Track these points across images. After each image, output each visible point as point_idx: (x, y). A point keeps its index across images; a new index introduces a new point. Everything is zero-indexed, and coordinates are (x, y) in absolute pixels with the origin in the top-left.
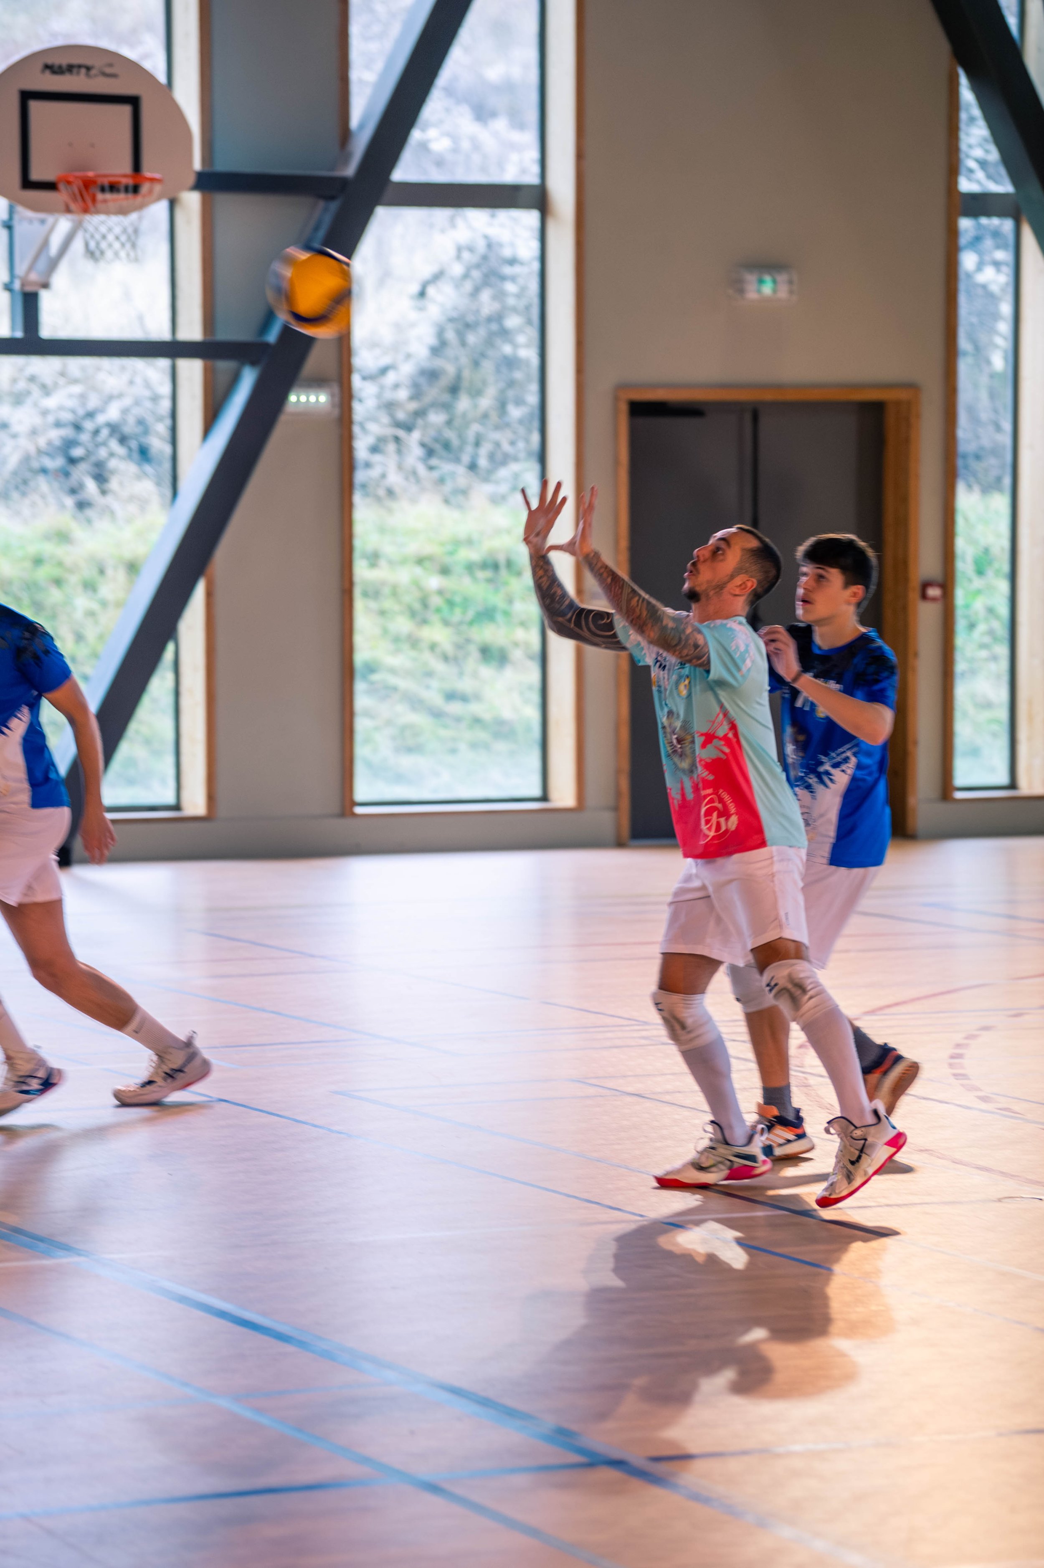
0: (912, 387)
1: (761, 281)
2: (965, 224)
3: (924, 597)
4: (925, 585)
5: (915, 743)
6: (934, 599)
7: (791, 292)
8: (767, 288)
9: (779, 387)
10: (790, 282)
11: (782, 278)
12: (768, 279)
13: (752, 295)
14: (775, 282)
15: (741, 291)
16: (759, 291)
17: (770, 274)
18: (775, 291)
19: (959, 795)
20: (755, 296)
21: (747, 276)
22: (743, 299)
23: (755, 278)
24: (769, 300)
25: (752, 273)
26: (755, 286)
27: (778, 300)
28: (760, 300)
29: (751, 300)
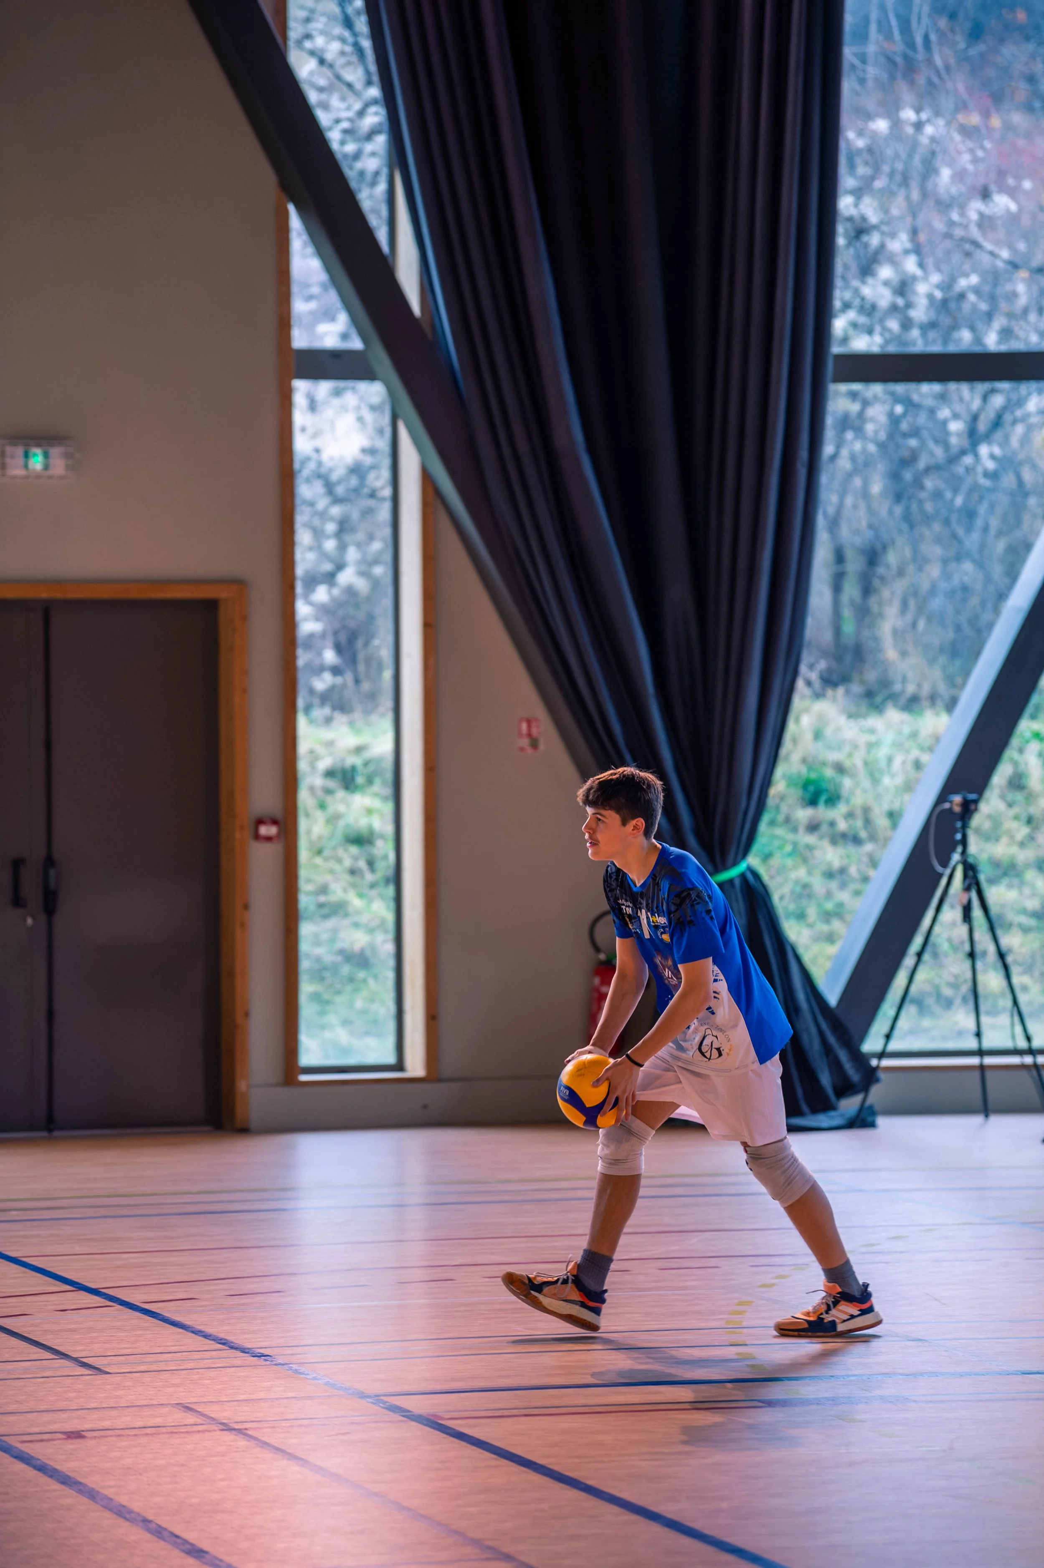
0: (239, 583)
1: (26, 455)
2: (301, 387)
3: (257, 837)
4: (260, 822)
5: (247, 1015)
6: (269, 839)
7: (68, 468)
8: (37, 461)
9: (59, 582)
10: (67, 456)
11: (57, 451)
12: (38, 451)
13: (16, 470)
14: (46, 455)
16: (26, 466)
17: (38, 445)
18: (46, 467)
19: (303, 1078)
20: (19, 472)
21: (8, 449)
22: (4, 475)
23: (20, 451)
24: (38, 476)
25: (15, 445)
26: (21, 461)
27: (50, 477)
28: (27, 477)
29: (14, 477)
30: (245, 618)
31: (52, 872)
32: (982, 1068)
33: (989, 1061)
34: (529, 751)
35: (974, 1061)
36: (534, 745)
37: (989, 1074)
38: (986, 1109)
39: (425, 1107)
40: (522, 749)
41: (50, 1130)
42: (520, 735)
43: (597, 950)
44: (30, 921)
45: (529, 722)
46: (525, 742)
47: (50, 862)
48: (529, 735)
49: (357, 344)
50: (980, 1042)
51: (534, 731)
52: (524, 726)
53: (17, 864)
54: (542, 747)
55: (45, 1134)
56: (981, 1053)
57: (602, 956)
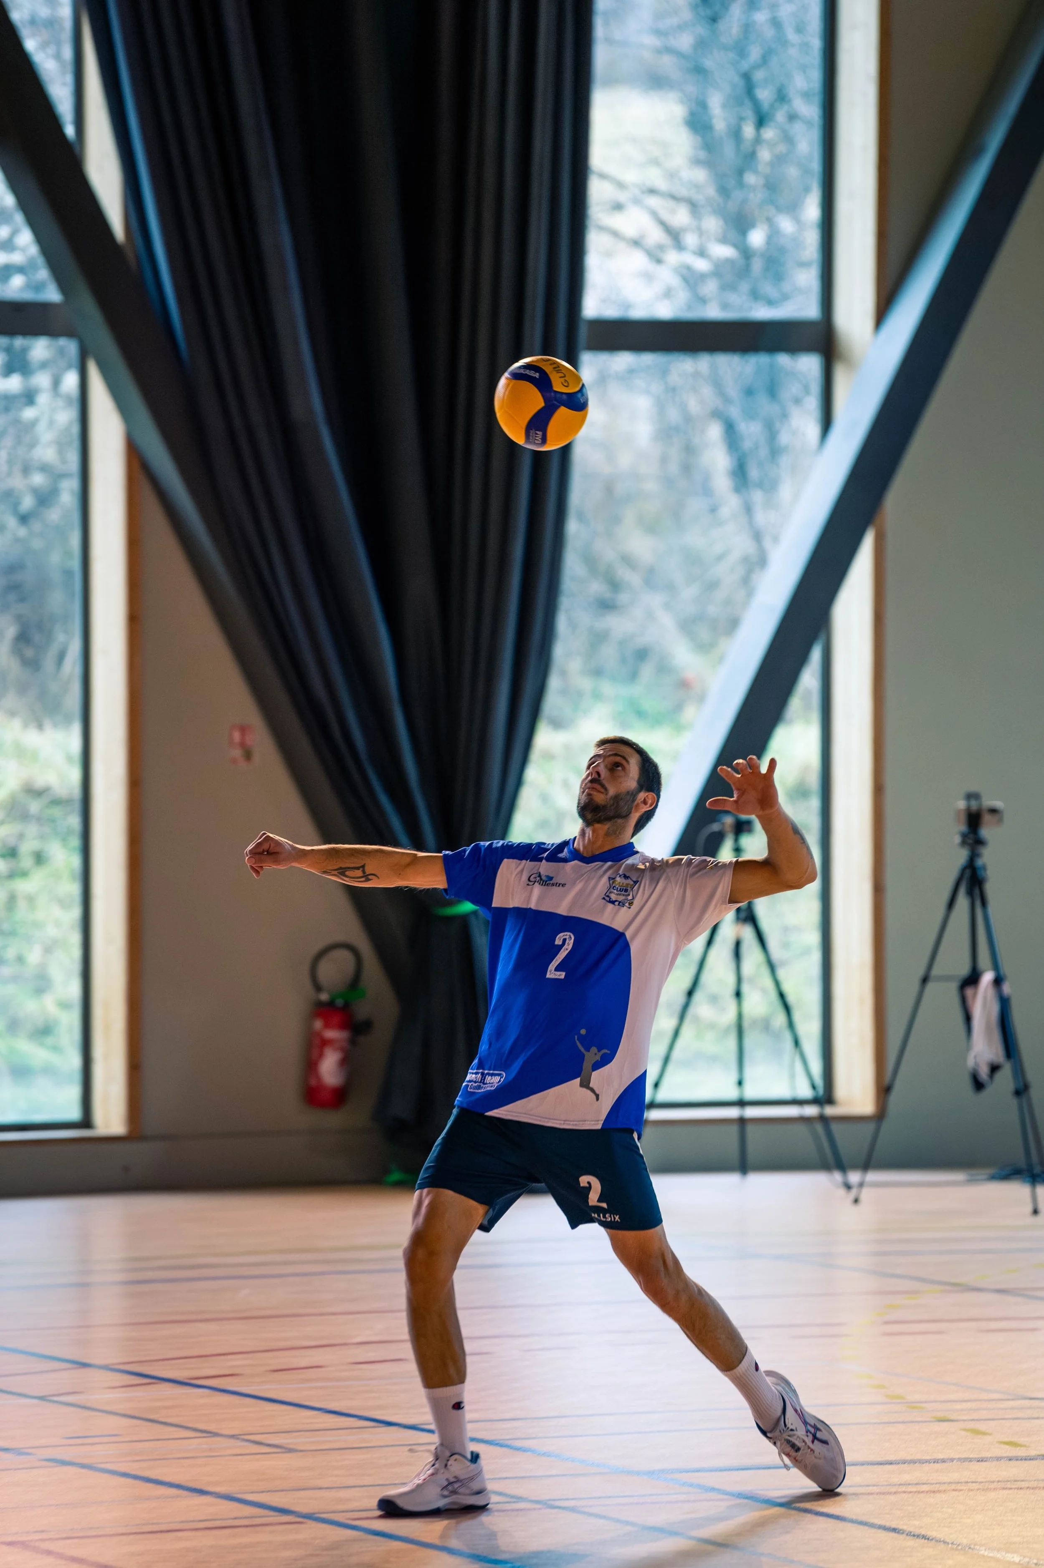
32: (742, 1121)
33: (751, 1112)
34: (242, 763)
35: (733, 1113)
36: (248, 755)
37: (750, 1129)
38: (743, 1166)
39: (126, 1169)
40: (234, 761)
42: (233, 745)
43: (318, 988)
45: (243, 729)
46: (237, 753)
48: (242, 744)
49: (54, 296)
50: (742, 1091)
51: (249, 740)
52: (237, 736)
54: (257, 757)
56: (741, 1103)
57: (324, 997)
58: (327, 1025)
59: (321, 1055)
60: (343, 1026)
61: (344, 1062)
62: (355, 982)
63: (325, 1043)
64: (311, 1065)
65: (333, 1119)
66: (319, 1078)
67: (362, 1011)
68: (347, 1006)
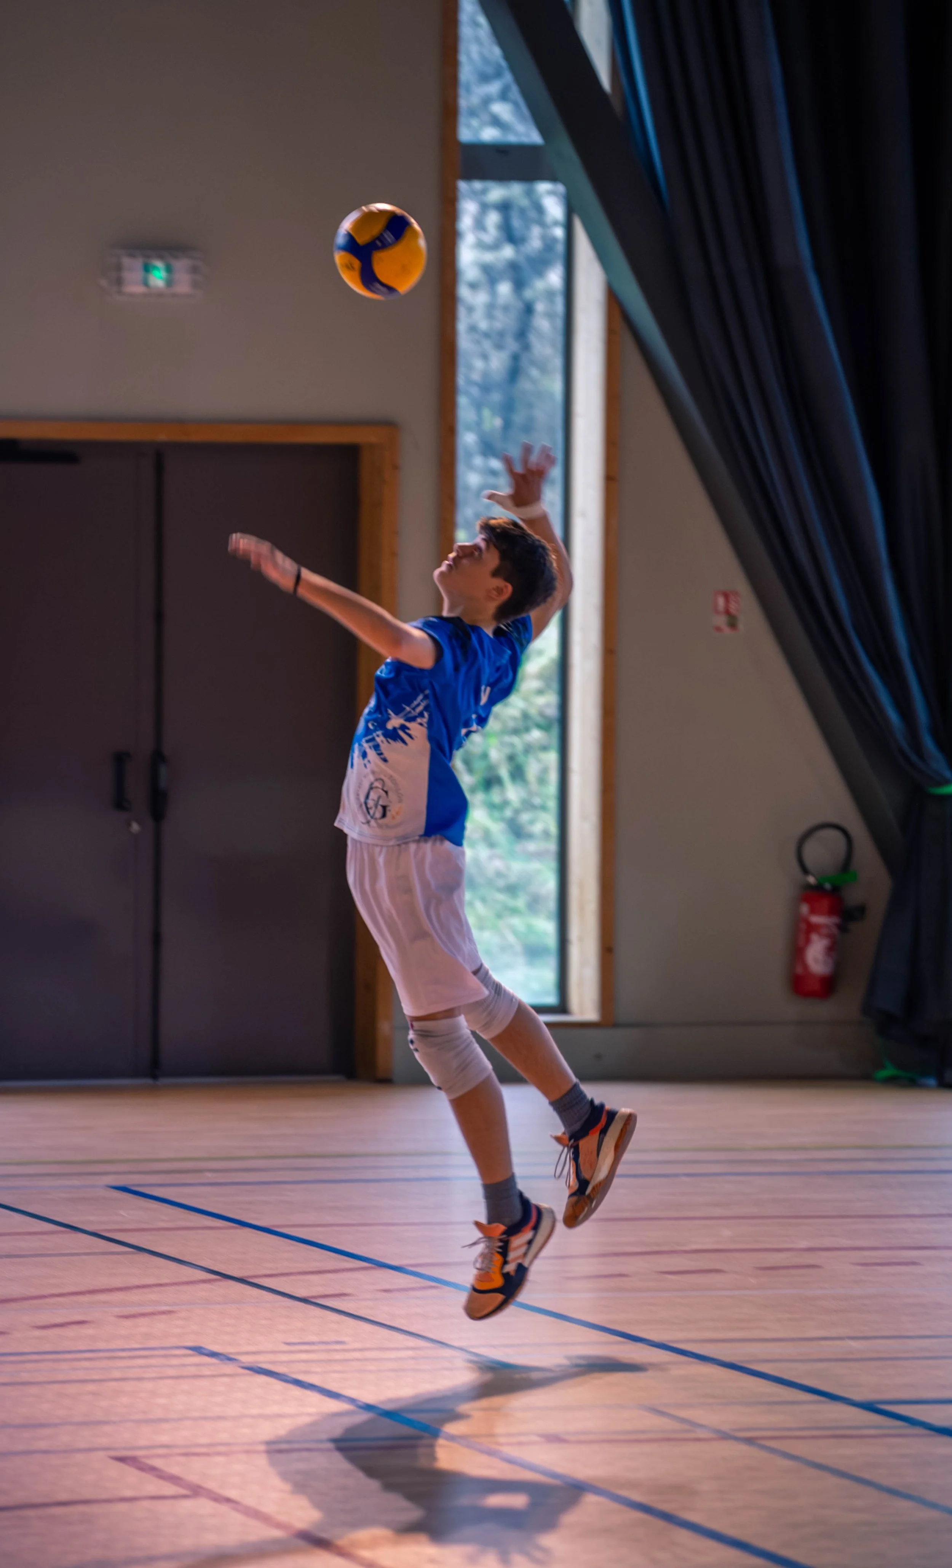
0: (389, 425)
1: (147, 268)
2: (469, 190)
7: (195, 285)
8: (158, 277)
9: (181, 422)
10: (194, 270)
11: (181, 265)
12: (159, 264)
13: (134, 288)
14: (169, 269)
15: (119, 282)
16: (146, 283)
17: (161, 257)
18: (169, 283)
20: (139, 289)
21: (126, 261)
22: (120, 292)
23: (138, 263)
24: (160, 294)
25: (132, 256)
26: (139, 274)
27: (174, 295)
28: (145, 295)
29: (132, 295)
30: (396, 467)
31: (163, 771)
34: (727, 631)
36: (733, 623)
39: (598, 1057)
40: (718, 629)
41: (155, 1077)
42: (717, 612)
43: (805, 871)
44: (135, 827)
45: (726, 596)
46: (721, 620)
47: (158, 757)
48: (727, 612)
49: (535, 137)
51: (733, 607)
52: (721, 601)
53: (120, 759)
54: (741, 626)
55: (149, 1081)
57: (811, 880)
58: (813, 911)
59: (808, 941)
60: (831, 912)
61: (830, 950)
62: (846, 865)
63: (811, 928)
64: (797, 952)
65: (823, 1010)
66: (805, 966)
67: (853, 896)
68: (836, 889)
